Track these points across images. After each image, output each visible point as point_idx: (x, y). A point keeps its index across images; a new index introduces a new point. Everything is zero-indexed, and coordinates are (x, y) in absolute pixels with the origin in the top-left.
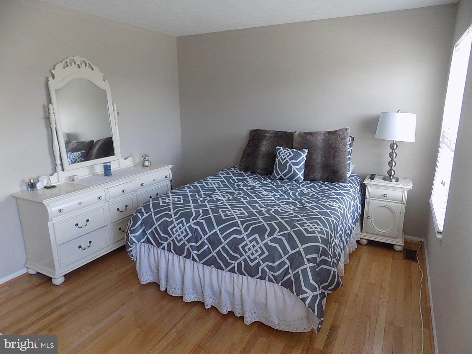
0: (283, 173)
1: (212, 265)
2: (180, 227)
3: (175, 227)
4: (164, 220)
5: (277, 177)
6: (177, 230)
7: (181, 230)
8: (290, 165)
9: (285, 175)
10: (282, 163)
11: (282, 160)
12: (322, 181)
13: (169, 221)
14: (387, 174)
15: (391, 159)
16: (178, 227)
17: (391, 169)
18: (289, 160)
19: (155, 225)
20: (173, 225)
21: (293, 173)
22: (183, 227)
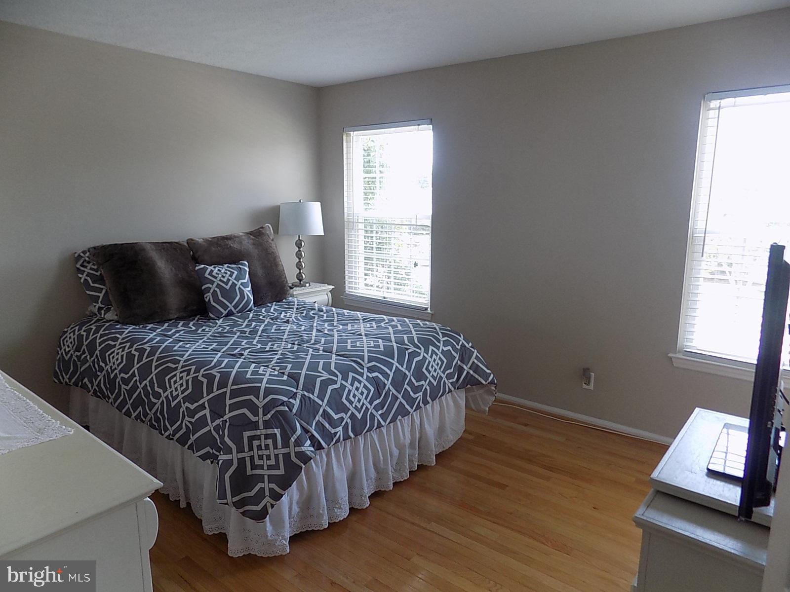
0: (233, 304)
1: (398, 416)
2: (357, 387)
3: (351, 391)
4: (331, 391)
5: (223, 313)
6: (354, 394)
7: (360, 391)
8: (239, 288)
9: (235, 307)
10: (228, 288)
11: (225, 284)
12: (269, 303)
13: (338, 388)
14: (296, 279)
15: (298, 260)
16: (354, 389)
17: (300, 273)
18: (236, 280)
19: (322, 408)
20: (347, 390)
21: (247, 300)
22: (360, 384)
